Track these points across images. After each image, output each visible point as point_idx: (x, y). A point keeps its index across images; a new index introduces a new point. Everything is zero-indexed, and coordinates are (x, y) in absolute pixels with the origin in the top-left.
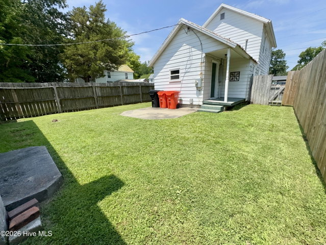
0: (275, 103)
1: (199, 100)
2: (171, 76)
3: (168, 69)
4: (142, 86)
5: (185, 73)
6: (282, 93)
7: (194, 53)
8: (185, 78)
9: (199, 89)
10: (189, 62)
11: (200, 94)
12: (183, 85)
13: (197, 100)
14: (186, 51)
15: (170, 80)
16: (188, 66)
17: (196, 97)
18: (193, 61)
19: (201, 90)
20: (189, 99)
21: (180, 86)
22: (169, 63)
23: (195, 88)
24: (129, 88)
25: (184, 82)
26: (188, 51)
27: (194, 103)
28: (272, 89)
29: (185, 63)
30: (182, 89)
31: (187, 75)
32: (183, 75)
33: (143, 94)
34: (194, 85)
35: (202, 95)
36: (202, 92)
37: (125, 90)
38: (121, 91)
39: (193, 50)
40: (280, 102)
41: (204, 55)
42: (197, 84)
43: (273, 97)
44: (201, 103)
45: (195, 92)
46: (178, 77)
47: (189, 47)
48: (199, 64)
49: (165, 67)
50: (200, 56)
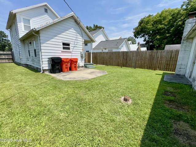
5: (74, 47)
7: (79, 37)
8: (74, 50)
9: (82, 57)
10: (76, 41)
12: (73, 55)
15: (62, 49)
16: (76, 43)
17: (81, 62)
18: (78, 42)
21: (70, 55)
22: (61, 36)
25: (73, 52)
26: (75, 34)
27: (80, 65)
29: (74, 41)
30: (72, 57)
31: (75, 48)
32: (72, 48)
34: (80, 55)
35: (84, 61)
36: (84, 59)
39: (78, 35)
41: (84, 41)
44: (83, 65)
45: (80, 59)
46: (69, 49)
47: (75, 32)
48: (81, 44)
49: (56, 38)
50: (82, 40)
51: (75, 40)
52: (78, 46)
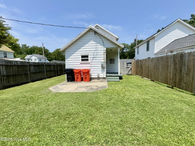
0: (129, 74)
1: (104, 75)
2: (82, 59)
3: (80, 54)
4: (46, 65)
5: (94, 57)
6: (131, 69)
7: (99, 47)
8: (94, 61)
9: (103, 68)
10: (96, 52)
11: (104, 71)
12: (92, 65)
13: (102, 74)
14: (93, 45)
15: (81, 61)
16: (95, 54)
17: (102, 72)
18: (99, 51)
19: (105, 68)
20: (97, 74)
21: (89, 65)
22: (80, 50)
23: (101, 67)
24: (36, 67)
25: (93, 63)
26: (95, 45)
27: (100, 77)
28: (127, 68)
29: (93, 52)
30: (92, 68)
31: (95, 59)
32: (91, 59)
33: (47, 71)
34: (100, 65)
35: (106, 72)
36: (105, 70)
37: (32, 68)
38: (28, 69)
39: (98, 45)
40: (131, 73)
41: (105, 49)
42: (102, 65)
43: (128, 71)
44: (105, 76)
45: (101, 70)
46: (87, 60)
47: (95, 43)
48: (103, 53)
49: (77, 52)
50: (103, 49)
51: (95, 50)
52: (98, 56)
